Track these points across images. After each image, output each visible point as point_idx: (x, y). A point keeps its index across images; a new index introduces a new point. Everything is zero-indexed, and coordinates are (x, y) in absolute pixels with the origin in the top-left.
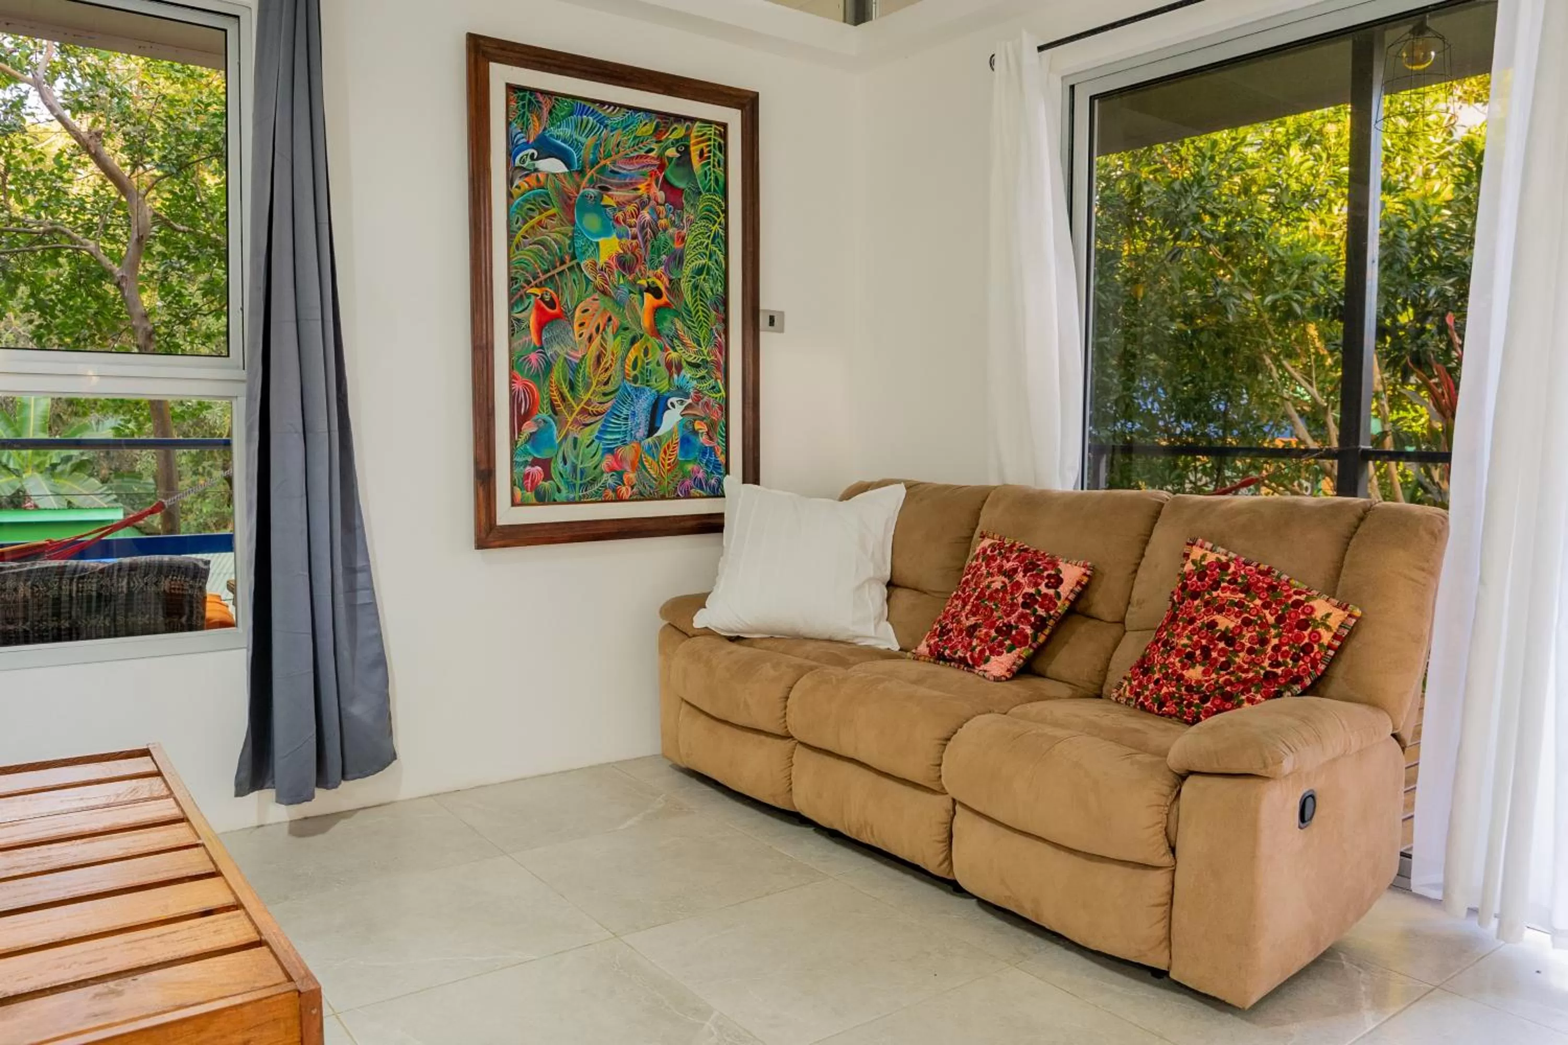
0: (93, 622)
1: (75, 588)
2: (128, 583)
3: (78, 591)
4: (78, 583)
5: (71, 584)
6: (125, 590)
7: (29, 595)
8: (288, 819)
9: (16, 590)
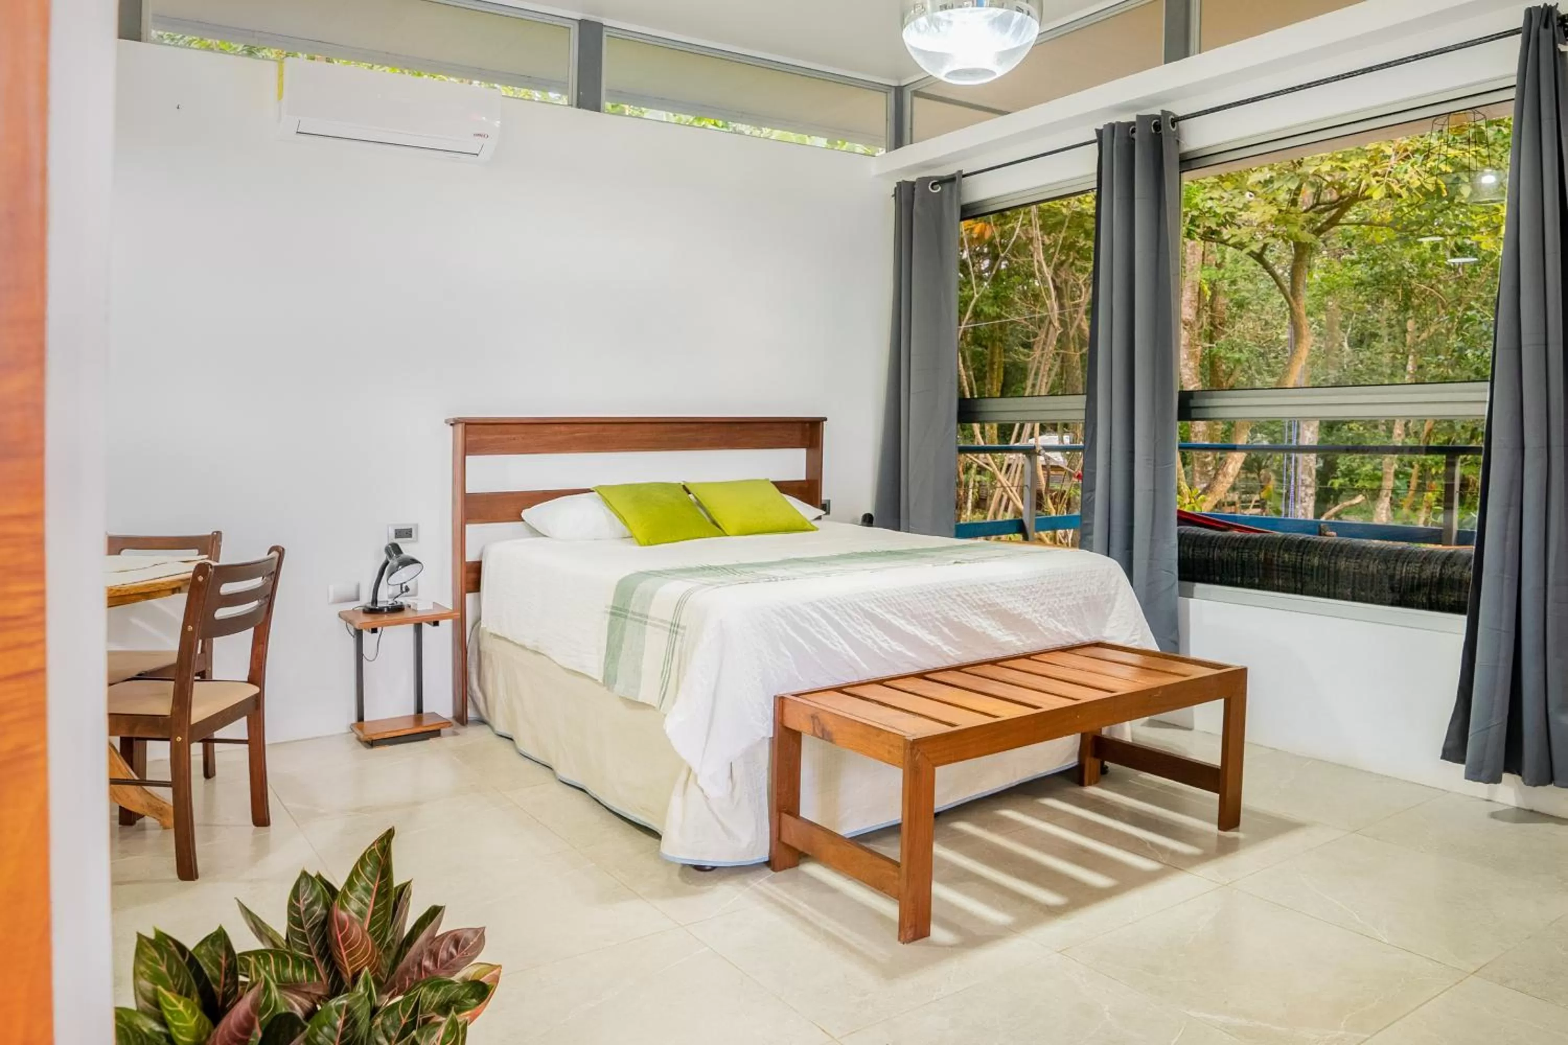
0: (1415, 598)
1: (1404, 570)
2: (1441, 570)
3: (1406, 572)
4: (1407, 566)
5: (1403, 566)
6: (1438, 575)
7: (1375, 571)
8: (1516, 805)
9: (1368, 567)
